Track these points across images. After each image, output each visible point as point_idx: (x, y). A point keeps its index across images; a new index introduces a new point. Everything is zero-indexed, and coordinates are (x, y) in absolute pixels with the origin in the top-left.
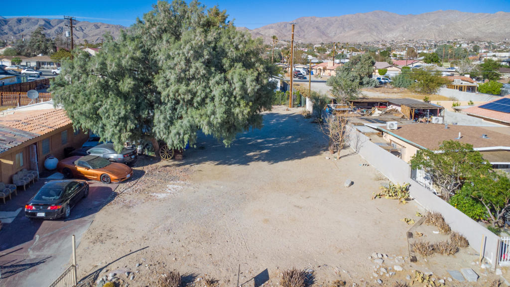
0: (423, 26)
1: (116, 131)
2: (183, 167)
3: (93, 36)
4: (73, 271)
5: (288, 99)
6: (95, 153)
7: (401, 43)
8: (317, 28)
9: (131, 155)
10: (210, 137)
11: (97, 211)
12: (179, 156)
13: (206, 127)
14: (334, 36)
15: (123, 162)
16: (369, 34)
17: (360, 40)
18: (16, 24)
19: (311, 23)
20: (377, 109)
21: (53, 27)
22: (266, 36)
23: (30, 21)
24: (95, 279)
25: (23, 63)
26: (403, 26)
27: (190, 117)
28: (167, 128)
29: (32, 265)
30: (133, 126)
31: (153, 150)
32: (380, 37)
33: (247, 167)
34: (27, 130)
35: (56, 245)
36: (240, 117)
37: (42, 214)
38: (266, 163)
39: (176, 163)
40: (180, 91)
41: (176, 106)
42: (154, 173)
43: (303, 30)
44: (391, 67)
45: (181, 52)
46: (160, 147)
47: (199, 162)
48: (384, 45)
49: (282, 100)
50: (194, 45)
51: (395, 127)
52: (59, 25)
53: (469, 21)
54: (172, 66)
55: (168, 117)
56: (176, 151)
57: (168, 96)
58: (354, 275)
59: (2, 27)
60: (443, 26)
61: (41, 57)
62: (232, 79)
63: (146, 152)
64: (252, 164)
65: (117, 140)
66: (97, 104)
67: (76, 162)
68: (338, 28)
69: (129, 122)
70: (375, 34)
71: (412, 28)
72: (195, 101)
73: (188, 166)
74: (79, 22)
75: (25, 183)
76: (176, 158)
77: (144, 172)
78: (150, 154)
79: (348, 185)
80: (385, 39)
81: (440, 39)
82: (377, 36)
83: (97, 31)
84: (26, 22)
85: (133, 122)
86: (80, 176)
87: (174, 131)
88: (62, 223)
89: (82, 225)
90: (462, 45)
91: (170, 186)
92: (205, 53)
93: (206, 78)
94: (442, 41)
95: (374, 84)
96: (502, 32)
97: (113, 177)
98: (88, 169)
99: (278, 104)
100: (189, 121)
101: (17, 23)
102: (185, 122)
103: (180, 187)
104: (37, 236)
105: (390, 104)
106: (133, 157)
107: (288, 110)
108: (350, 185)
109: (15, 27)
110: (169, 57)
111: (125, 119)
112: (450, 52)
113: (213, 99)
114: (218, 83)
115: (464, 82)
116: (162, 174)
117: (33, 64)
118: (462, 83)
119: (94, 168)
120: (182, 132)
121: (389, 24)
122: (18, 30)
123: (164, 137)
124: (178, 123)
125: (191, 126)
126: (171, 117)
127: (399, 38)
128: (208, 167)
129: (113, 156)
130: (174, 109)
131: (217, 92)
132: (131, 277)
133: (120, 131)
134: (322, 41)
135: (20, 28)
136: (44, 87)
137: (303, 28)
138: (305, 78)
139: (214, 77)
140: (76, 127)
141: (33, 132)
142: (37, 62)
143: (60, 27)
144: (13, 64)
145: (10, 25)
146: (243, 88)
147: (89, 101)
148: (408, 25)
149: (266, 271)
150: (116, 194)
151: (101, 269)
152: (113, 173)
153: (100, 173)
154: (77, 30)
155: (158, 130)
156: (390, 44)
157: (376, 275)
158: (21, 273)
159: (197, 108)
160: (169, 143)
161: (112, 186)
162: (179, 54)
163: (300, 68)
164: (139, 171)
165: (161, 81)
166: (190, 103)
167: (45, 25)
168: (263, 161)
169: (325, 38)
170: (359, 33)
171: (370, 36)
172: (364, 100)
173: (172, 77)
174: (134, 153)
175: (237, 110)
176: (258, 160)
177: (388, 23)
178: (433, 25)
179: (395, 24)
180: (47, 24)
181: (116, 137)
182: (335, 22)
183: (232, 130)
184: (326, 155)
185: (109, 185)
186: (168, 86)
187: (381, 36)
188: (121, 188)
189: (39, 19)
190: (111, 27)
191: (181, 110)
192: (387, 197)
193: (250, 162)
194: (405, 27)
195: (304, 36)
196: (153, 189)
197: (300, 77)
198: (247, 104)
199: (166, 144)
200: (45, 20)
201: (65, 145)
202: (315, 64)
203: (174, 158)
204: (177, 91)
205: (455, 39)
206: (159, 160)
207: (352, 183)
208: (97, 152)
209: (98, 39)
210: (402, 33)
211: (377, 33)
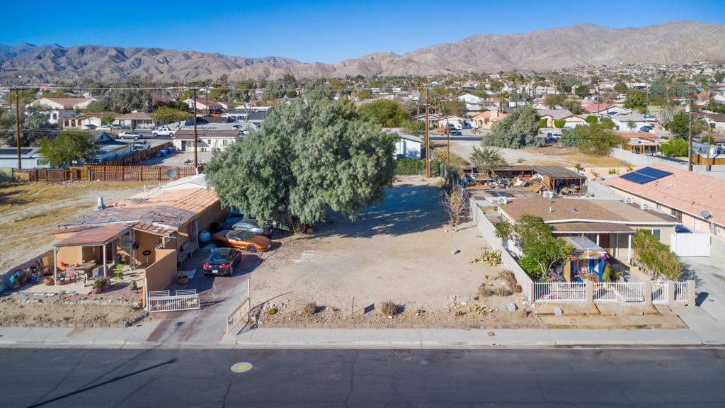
0: (648, 44)
1: (260, 210)
2: (314, 239)
3: (182, 69)
4: (248, 302)
5: (425, 167)
6: (239, 227)
7: (616, 68)
8: (494, 50)
9: (269, 229)
10: (339, 212)
11: (251, 271)
12: (310, 230)
13: (335, 206)
14: (519, 60)
15: (263, 235)
16: (569, 58)
17: (558, 65)
18: (77, 55)
19: (485, 43)
20: (518, 179)
21: (128, 58)
22: (422, 64)
23: (97, 51)
24: (262, 307)
25: (116, 122)
26: (619, 45)
27: (320, 197)
28: (302, 206)
29: (217, 302)
30: (273, 205)
31: (287, 223)
32: (586, 60)
33: (369, 239)
34: (187, 209)
35: (229, 291)
36: (362, 195)
37: (215, 271)
38: (389, 235)
39: (308, 236)
40: (313, 177)
41: (308, 187)
42: (290, 244)
43: (474, 54)
44: (571, 117)
45: (314, 144)
46: (293, 222)
47: (328, 235)
48: (591, 73)
49: (419, 168)
50: (326, 139)
51: (505, 202)
52: (136, 56)
53: (715, 36)
54: (307, 156)
55: (302, 196)
56: (308, 226)
57: (303, 179)
58: (433, 307)
59: (58, 59)
60: (677, 44)
61: (136, 114)
62: (356, 164)
63: (280, 227)
64: (375, 237)
65: (261, 217)
66: (244, 188)
67: (227, 235)
68: (525, 49)
69: (270, 202)
70: (578, 56)
71: (632, 47)
72: (324, 183)
73: (318, 238)
74: (163, 50)
75: (192, 251)
76: (308, 231)
77: (281, 244)
78: (284, 228)
79: (453, 253)
80: (594, 64)
81: (673, 62)
82: (582, 60)
83: (188, 63)
84: (91, 53)
85: (273, 201)
86: (231, 245)
87: (307, 210)
88: (229, 278)
89: (244, 279)
90: (705, 70)
91: (304, 254)
92: (335, 144)
93: (334, 164)
94: (676, 64)
95: (538, 143)
97: (258, 247)
98: (238, 240)
99: (414, 174)
100: (319, 201)
101: (79, 53)
102: (316, 201)
103: (312, 255)
104: (214, 286)
105: (535, 173)
106: (271, 231)
107: (424, 181)
108: (456, 253)
109: (75, 59)
110: (305, 149)
111: (267, 199)
112: (668, 88)
113: (340, 182)
114: (344, 168)
115: (643, 141)
116: (296, 245)
117: (128, 123)
118: (639, 142)
119: (242, 240)
120: (313, 210)
121: (598, 43)
122: (80, 63)
123: (298, 214)
124: (311, 202)
125: (321, 204)
126: (304, 196)
127: (614, 61)
128: (336, 239)
129: (255, 230)
130: (306, 189)
131: (344, 176)
132: (285, 306)
133: (263, 210)
134: (501, 69)
135: (82, 61)
136: (154, 156)
137: (473, 51)
138: (460, 134)
139: (340, 163)
140: (223, 205)
141: (191, 210)
142: (132, 121)
143: (136, 59)
144: (103, 123)
145: (69, 56)
146: (365, 173)
147: (238, 185)
148: (626, 43)
149: (373, 305)
150: (262, 260)
151: (264, 303)
152: (258, 244)
153: (247, 243)
154: (160, 62)
155: (294, 207)
156: (601, 71)
157: (447, 307)
158: (212, 307)
159: (327, 190)
160: (302, 219)
161: (258, 254)
162: (312, 146)
163: (455, 121)
164: (277, 243)
165: (296, 168)
166: (321, 185)
167: (117, 56)
168: (387, 233)
169: (505, 64)
170: (556, 56)
171: (571, 60)
172: (508, 169)
173: (306, 164)
174: (272, 227)
175: (360, 191)
176: (382, 233)
177: (598, 40)
178: (663, 42)
179: (607, 42)
180: (120, 55)
181: (260, 214)
182: (520, 41)
183: (356, 207)
184: (446, 228)
185: (255, 254)
186: (302, 172)
187: (588, 59)
188: (265, 255)
189: (108, 47)
190: (206, 56)
191: (312, 191)
192: (482, 261)
193: (374, 234)
194: (622, 46)
195: (476, 61)
196: (291, 256)
197: (453, 133)
198: (368, 185)
199: (299, 219)
200: (117, 49)
201: (211, 221)
202: (478, 113)
203: (305, 232)
204: (310, 176)
205: (695, 62)
206: (292, 233)
207: (459, 251)
208: (241, 226)
209: (188, 74)
210: (617, 55)
211: (581, 55)
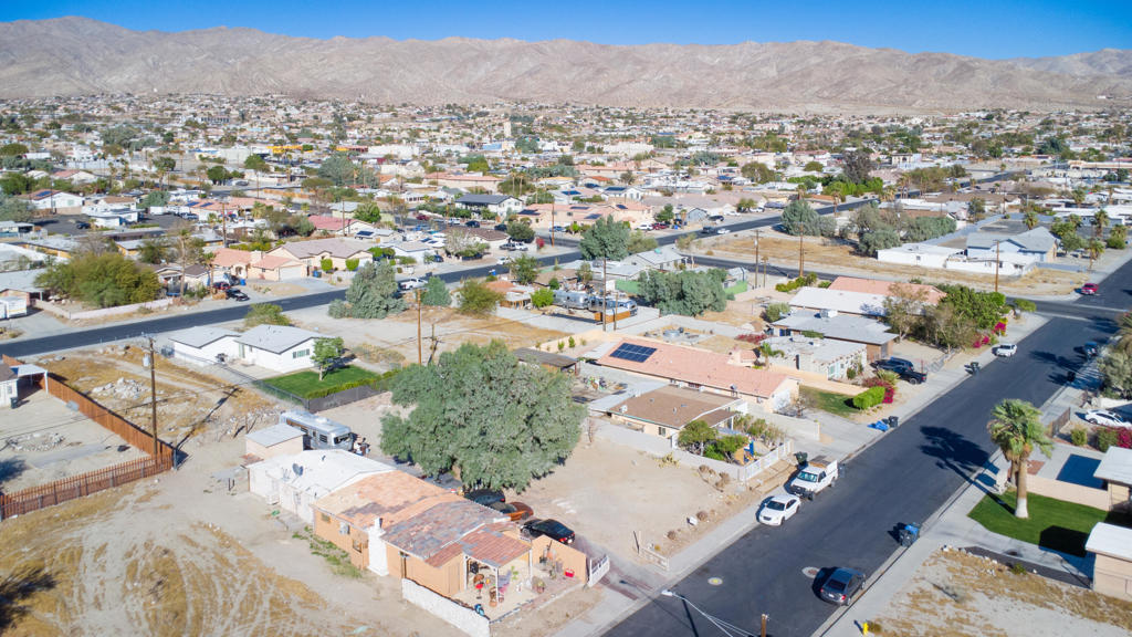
0: (189, 60)
7: (149, 99)
16: (62, 76)
26: (144, 59)
48: (116, 109)
53: (286, 54)
70: (77, 74)
71: (166, 63)
82: (84, 81)
95: (403, 307)
96: (350, 80)
121: (107, 53)
127: (142, 86)
148: (156, 57)
170: (36, 72)
171: (68, 81)
177: (106, 48)
178: (213, 58)
179: (122, 52)
187: (94, 80)
192: (665, 465)
194: (150, 61)
205: (267, 95)
210: (144, 76)
211: (82, 72)
